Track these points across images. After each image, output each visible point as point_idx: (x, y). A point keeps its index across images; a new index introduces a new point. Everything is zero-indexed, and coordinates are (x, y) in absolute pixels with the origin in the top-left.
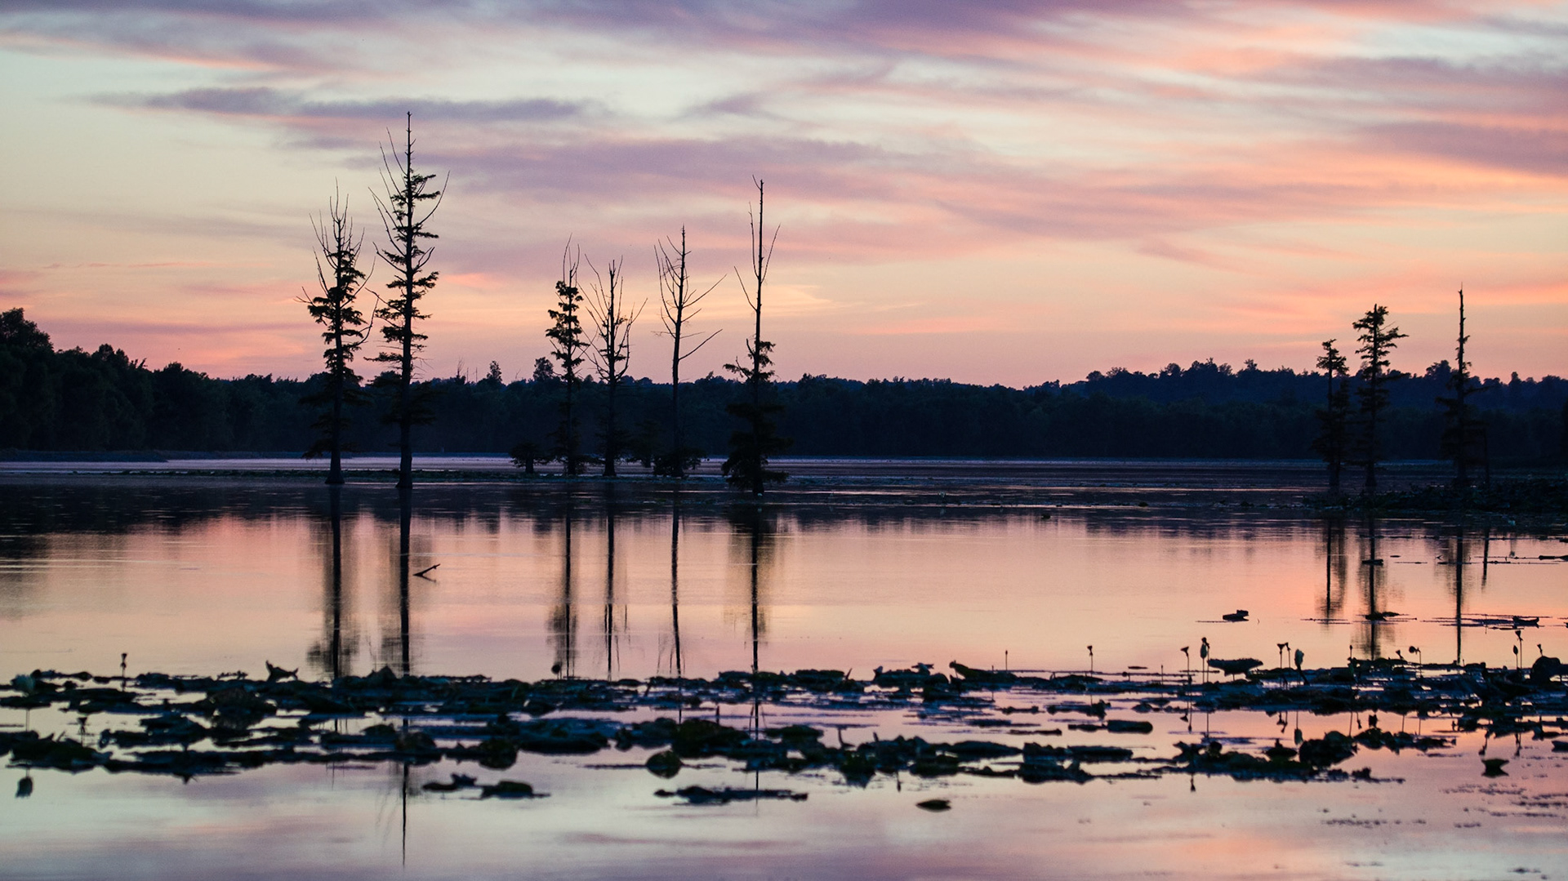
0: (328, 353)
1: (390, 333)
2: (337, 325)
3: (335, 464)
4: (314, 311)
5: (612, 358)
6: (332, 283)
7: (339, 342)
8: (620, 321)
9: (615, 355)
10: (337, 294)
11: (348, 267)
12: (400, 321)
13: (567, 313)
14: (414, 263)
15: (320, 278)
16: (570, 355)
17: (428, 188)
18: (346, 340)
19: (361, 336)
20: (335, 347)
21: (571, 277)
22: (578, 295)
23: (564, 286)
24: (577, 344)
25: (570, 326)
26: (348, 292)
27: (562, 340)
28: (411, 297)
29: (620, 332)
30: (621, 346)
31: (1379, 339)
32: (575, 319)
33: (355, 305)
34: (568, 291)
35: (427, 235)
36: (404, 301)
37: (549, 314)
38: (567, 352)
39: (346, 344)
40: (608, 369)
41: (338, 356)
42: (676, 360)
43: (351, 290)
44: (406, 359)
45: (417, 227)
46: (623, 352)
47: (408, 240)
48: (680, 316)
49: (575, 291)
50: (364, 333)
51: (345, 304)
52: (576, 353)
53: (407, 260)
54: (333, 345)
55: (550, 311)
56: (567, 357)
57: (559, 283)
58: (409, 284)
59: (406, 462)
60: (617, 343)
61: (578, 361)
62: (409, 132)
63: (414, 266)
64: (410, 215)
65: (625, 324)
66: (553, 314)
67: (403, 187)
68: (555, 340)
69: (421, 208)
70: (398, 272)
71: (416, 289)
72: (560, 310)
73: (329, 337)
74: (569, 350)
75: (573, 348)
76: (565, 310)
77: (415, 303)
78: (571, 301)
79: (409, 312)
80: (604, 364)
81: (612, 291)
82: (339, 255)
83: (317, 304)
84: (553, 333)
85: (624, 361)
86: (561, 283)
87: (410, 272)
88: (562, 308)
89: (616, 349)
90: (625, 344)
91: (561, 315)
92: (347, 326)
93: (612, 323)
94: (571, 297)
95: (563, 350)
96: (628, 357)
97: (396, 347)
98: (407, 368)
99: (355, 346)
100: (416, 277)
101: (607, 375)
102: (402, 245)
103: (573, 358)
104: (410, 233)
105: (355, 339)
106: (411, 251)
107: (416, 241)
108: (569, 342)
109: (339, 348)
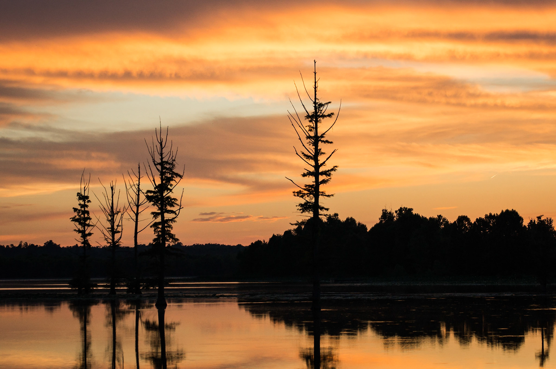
0: (155, 225)
1: (305, 207)
2: (161, 208)
5: (113, 231)
7: (163, 217)
8: (118, 213)
9: (115, 230)
10: (161, 188)
11: (169, 171)
12: (311, 199)
13: (83, 209)
16: (84, 231)
18: (167, 216)
19: (176, 214)
20: (161, 221)
21: (85, 190)
22: (88, 199)
23: (81, 195)
24: (89, 225)
25: (84, 216)
26: (169, 187)
27: (80, 224)
28: (318, 183)
29: (117, 218)
30: (118, 226)
32: (88, 212)
34: (83, 198)
35: (327, 142)
36: (314, 185)
37: (73, 210)
38: (83, 229)
39: (167, 218)
40: (111, 238)
41: (162, 226)
42: (136, 233)
43: (171, 185)
45: (322, 136)
46: (119, 229)
47: (316, 144)
48: (138, 210)
49: (87, 197)
50: (177, 212)
51: (167, 194)
52: (88, 231)
53: (315, 158)
54: (159, 219)
55: (73, 208)
57: (78, 193)
58: (316, 174)
60: (116, 224)
61: (90, 234)
62: (315, 73)
63: (320, 162)
64: (316, 128)
65: (120, 214)
66: (75, 210)
67: (311, 109)
68: (77, 223)
71: (321, 178)
72: (79, 208)
74: (84, 228)
75: (86, 227)
76: (81, 208)
78: (85, 203)
79: (317, 193)
80: (109, 235)
81: (112, 197)
82: (162, 164)
83: (150, 194)
84: (75, 220)
85: (120, 234)
86: (80, 193)
87: (317, 166)
88: (80, 207)
89: (115, 227)
90: (120, 224)
91: (79, 210)
92: (169, 208)
93: (113, 214)
94: (84, 201)
95: (81, 229)
96: (122, 232)
99: (172, 220)
100: (321, 169)
101: (110, 241)
102: (312, 148)
103: (87, 232)
104: (316, 140)
105: (172, 216)
106: (318, 152)
107: (321, 145)
108: (84, 225)
109: (164, 222)
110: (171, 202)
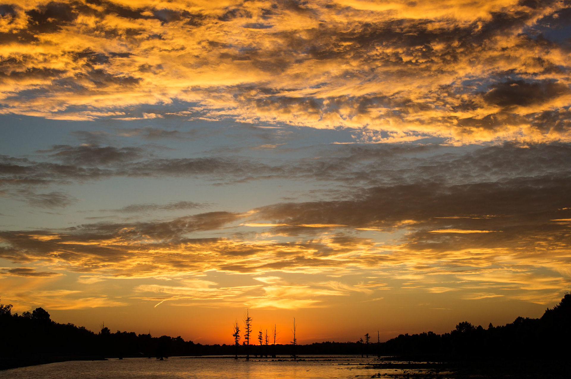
1: (246, 338)
2: (237, 337)
3: (236, 356)
4: (234, 336)
6: (236, 332)
10: (237, 333)
11: (238, 330)
12: (247, 337)
14: (249, 329)
15: (234, 331)
17: (250, 319)
18: (238, 339)
22: (262, 333)
28: (248, 333)
29: (268, 338)
30: (267, 340)
31: (368, 338)
32: (262, 336)
33: (239, 335)
34: (260, 333)
41: (237, 341)
42: (275, 342)
43: (239, 333)
44: (248, 342)
47: (248, 326)
51: (238, 335)
53: (248, 329)
56: (261, 341)
58: (248, 332)
59: (248, 356)
64: (248, 323)
67: (247, 319)
69: (250, 322)
70: (247, 330)
73: (235, 339)
76: (260, 335)
77: (249, 334)
79: (248, 335)
80: (266, 342)
81: (266, 333)
82: (237, 328)
84: (259, 338)
87: (248, 330)
92: (238, 337)
93: (267, 337)
97: (247, 340)
98: (248, 343)
102: (247, 327)
104: (248, 325)
105: (239, 339)
106: (248, 327)
107: (249, 326)
108: (261, 339)
109: (237, 340)
110: (238, 336)
